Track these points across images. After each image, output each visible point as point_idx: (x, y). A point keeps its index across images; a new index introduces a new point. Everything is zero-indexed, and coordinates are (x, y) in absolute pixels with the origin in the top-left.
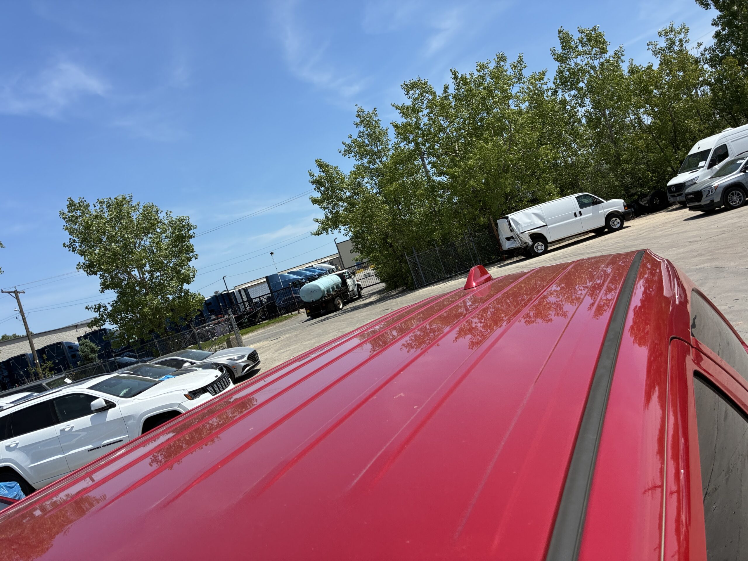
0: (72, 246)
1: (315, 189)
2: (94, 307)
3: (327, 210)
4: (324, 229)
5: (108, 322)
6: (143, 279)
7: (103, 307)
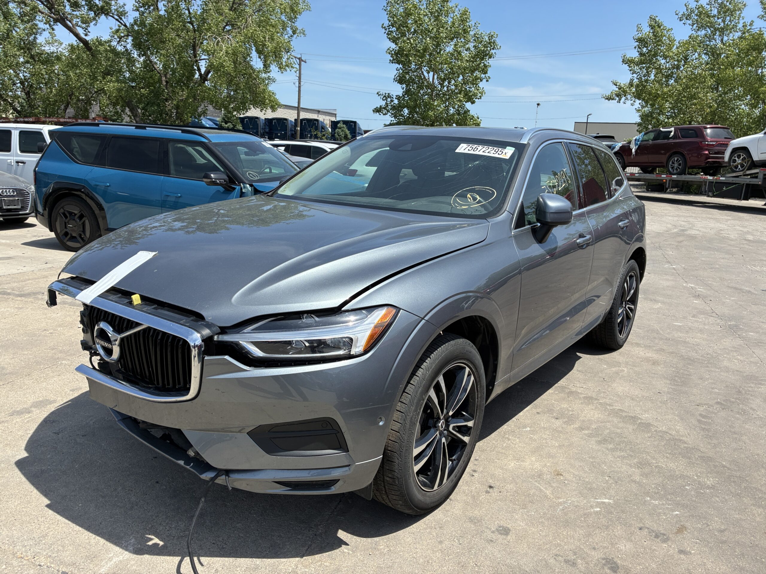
1: (635, 48)
2: (384, 95)
3: (635, 75)
4: (618, 95)
7: (391, 98)
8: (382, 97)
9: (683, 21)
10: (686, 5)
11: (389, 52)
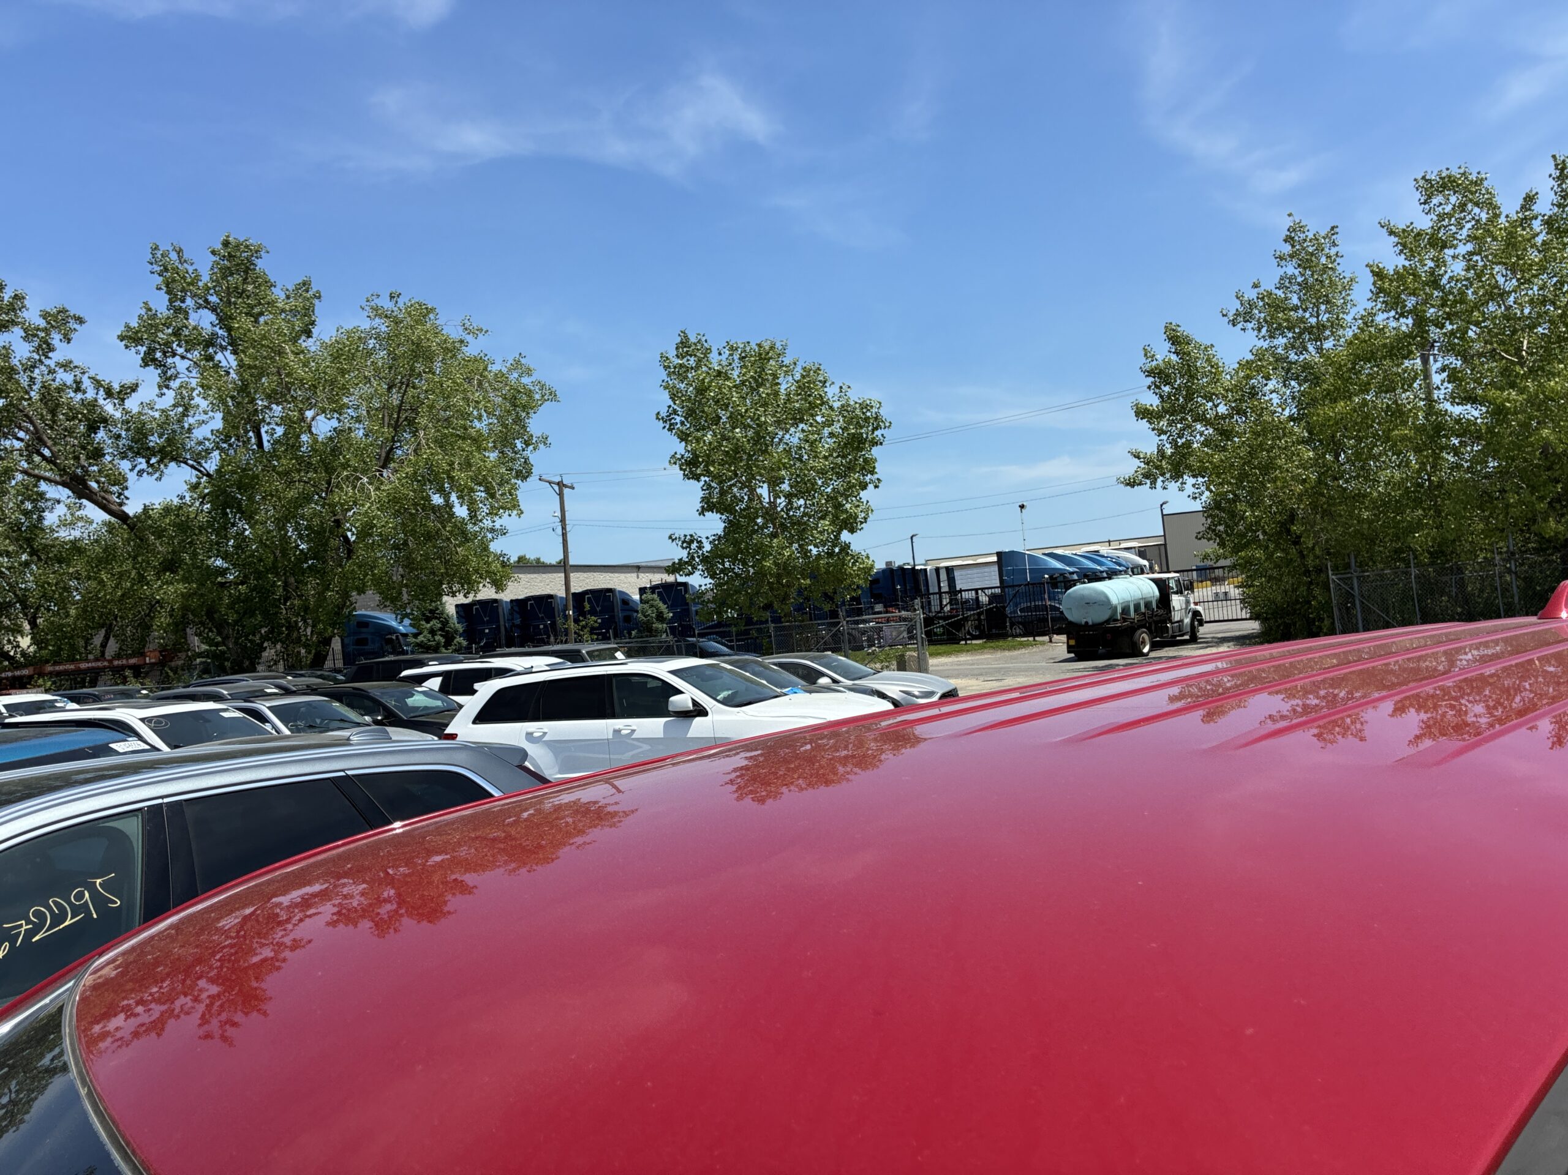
0: (670, 420)
1: (1149, 387)
2: (683, 539)
3: (1163, 437)
4: (1146, 476)
5: (700, 572)
6: (773, 505)
7: (698, 542)
8: (680, 543)
9: (1240, 326)
10: (1238, 298)
11: (674, 459)
